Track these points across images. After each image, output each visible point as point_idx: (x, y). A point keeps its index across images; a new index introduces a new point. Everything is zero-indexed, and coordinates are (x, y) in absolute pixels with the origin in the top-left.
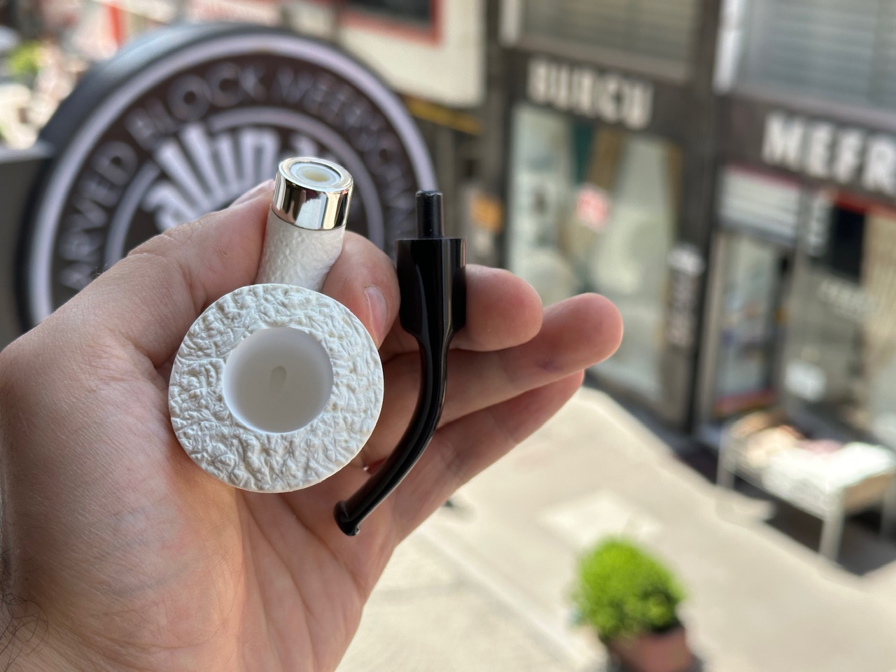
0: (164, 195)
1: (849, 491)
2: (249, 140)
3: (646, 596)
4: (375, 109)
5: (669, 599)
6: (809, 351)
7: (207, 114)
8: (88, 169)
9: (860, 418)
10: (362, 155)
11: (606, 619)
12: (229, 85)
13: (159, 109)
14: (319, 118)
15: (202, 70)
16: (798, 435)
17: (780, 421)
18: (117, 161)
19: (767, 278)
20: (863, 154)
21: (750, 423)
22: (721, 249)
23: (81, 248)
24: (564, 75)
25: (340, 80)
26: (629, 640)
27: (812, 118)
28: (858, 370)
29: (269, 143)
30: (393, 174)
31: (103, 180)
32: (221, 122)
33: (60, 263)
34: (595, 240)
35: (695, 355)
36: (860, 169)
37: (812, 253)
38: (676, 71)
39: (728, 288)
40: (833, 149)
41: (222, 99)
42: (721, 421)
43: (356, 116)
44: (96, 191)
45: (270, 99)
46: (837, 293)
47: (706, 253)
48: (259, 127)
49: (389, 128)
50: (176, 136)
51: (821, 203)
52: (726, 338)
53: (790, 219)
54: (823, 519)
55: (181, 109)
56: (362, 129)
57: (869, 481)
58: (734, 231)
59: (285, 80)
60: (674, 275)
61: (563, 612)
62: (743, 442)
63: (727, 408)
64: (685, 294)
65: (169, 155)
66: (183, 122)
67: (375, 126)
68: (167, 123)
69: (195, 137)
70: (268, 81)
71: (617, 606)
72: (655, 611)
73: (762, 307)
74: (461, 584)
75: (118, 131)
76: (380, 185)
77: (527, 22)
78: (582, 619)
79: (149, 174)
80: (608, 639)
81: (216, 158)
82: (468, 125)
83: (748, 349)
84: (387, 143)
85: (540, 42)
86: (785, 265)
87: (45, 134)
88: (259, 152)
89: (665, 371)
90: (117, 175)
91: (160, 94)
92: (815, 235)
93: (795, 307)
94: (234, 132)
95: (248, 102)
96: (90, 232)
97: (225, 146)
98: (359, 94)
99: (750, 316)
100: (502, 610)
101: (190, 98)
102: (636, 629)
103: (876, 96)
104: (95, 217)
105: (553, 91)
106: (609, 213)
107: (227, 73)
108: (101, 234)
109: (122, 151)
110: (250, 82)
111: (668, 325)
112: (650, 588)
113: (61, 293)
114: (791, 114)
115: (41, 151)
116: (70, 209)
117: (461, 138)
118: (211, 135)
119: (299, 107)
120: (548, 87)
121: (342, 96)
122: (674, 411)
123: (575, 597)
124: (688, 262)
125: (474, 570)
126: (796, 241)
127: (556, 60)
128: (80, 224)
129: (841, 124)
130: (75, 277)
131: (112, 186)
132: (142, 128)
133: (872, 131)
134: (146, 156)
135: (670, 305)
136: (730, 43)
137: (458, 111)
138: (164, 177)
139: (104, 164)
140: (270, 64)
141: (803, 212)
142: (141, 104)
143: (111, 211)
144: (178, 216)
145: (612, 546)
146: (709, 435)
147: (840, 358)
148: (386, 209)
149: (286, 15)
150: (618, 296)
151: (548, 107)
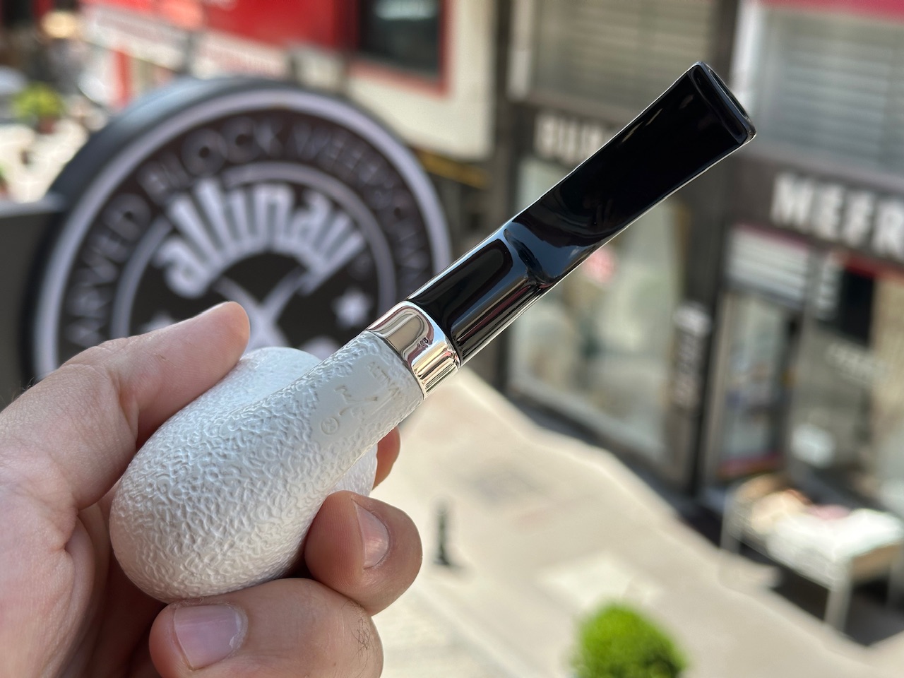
0: (176, 251)
1: (857, 560)
2: (263, 196)
3: (647, 664)
4: (390, 167)
5: (671, 668)
6: (817, 413)
7: (221, 169)
8: (99, 223)
9: (867, 484)
10: (376, 213)
12: (245, 141)
13: (173, 163)
14: (334, 174)
15: (218, 125)
16: (805, 499)
17: (786, 485)
18: (129, 216)
19: (773, 342)
20: (873, 219)
21: (755, 487)
22: (728, 308)
23: (89, 303)
24: (572, 132)
25: (356, 137)
27: (823, 179)
28: (865, 435)
29: (282, 198)
30: (406, 233)
31: (114, 236)
32: (235, 177)
33: (68, 319)
34: (599, 297)
35: (700, 416)
36: (871, 233)
37: (820, 316)
39: (735, 348)
40: (843, 212)
41: (237, 153)
42: (727, 483)
43: (371, 173)
45: (285, 154)
46: (847, 357)
47: (713, 310)
48: (273, 182)
49: (403, 186)
50: (189, 191)
51: (830, 267)
52: (732, 400)
53: (798, 281)
54: (829, 588)
55: (197, 163)
57: (879, 551)
58: (742, 291)
59: (303, 139)
60: (680, 334)
62: (748, 507)
63: (732, 471)
64: (691, 353)
65: (182, 211)
66: (198, 177)
67: (390, 183)
69: (208, 192)
70: (284, 137)
71: (617, 673)
73: (769, 370)
74: (457, 647)
75: (131, 185)
76: (393, 243)
77: (537, 76)
79: (161, 229)
81: (229, 214)
82: (474, 178)
83: (754, 411)
84: (401, 202)
85: (549, 96)
86: (793, 327)
87: (57, 186)
88: (272, 208)
89: (669, 432)
90: (128, 229)
91: (175, 150)
92: (824, 297)
93: (804, 371)
94: (248, 187)
95: (262, 158)
96: (99, 287)
97: (238, 201)
98: (374, 152)
99: (757, 379)
101: (205, 153)
103: (887, 159)
104: (104, 272)
105: (560, 145)
106: (615, 270)
107: (241, 129)
108: (110, 289)
109: (135, 205)
110: (266, 138)
111: (672, 385)
112: (651, 656)
113: (67, 349)
114: (801, 174)
115: (51, 205)
116: (80, 263)
117: (467, 191)
118: (225, 190)
119: (314, 163)
120: (556, 140)
121: (358, 154)
122: (678, 472)
123: (574, 663)
124: (694, 320)
125: (472, 633)
126: (804, 303)
127: (564, 115)
128: (89, 279)
129: (852, 186)
130: (83, 333)
131: (124, 242)
132: (156, 182)
133: (883, 194)
134: (158, 210)
135: (675, 364)
137: (465, 164)
138: (176, 232)
139: (117, 218)
140: (286, 120)
141: (812, 275)
142: (156, 158)
143: (120, 266)
144: (189, 272)
145: (613, 612)
146: (713, 498)
147: (848, 423)
148: (399, 269)
149: (294, 66)
150: (622, 354)
151: (556, 162)
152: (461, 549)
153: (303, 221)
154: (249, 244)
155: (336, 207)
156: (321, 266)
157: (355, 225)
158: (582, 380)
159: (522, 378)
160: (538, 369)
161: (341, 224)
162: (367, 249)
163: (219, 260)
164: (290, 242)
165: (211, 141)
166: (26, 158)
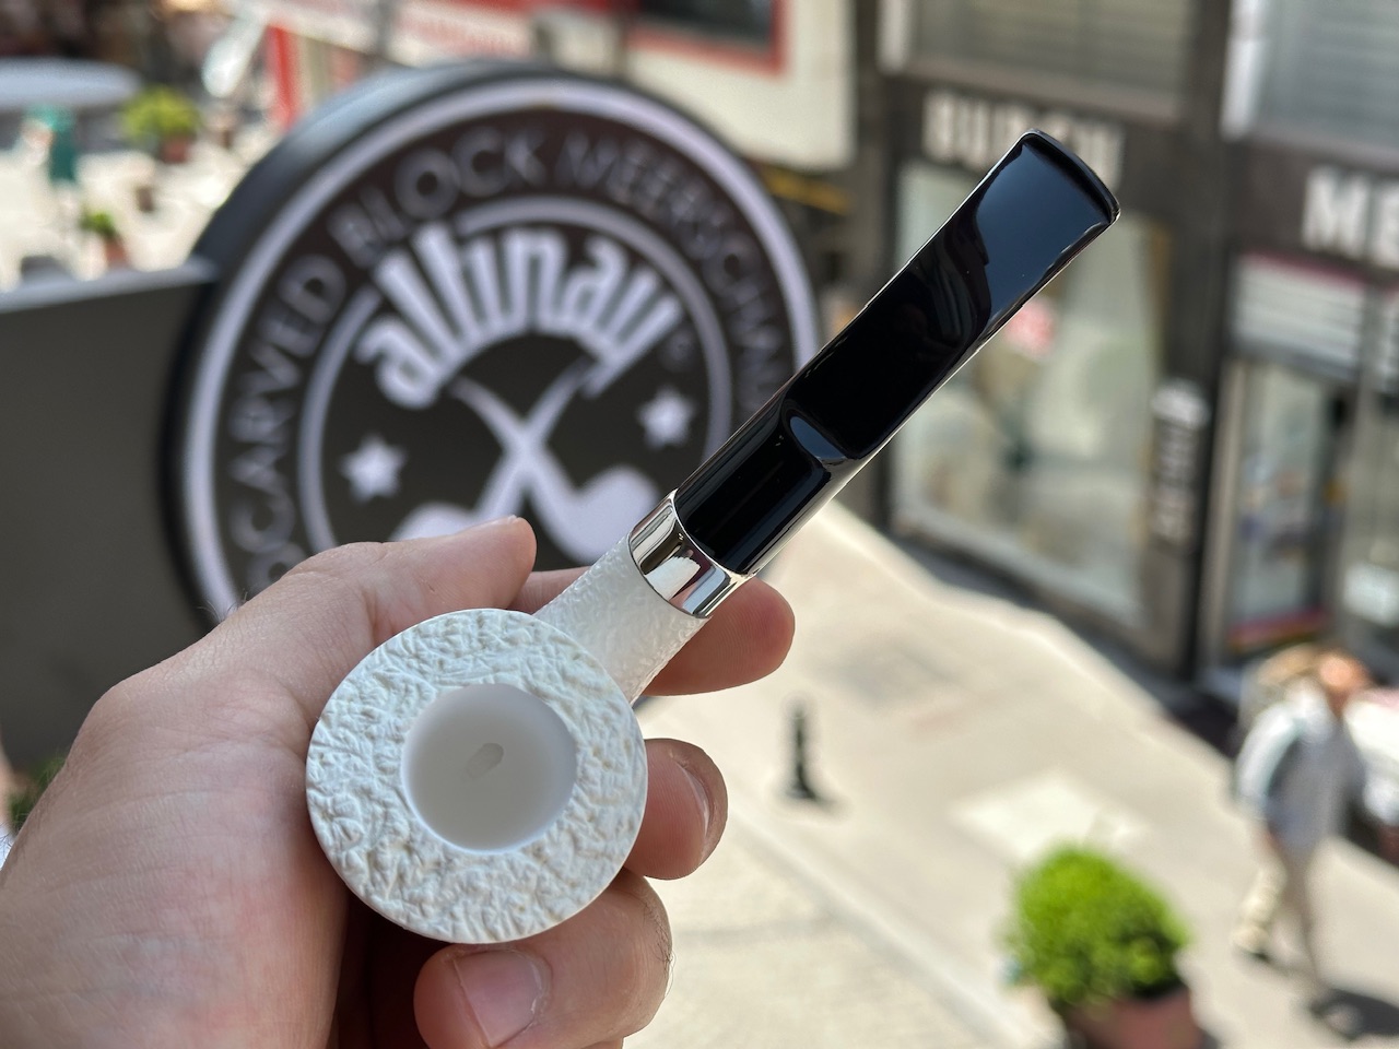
0: (389, 336)
2: (519, 247)
3: (1125, 939)
4: (718, 193)
5: (1163, 944)
6: (1381, 547)
7: (453, 209)
8: (270, 297)
10: (696, 266)
11: (1062, 974)
12: (488, 162)
13: (379, 204)
14: (630, 212)
15: (446, 139)
18: (315, 287)
19: (1311, 432)
22: (1235, 388)
23: (260, 423)
24: (980, 117)
25: (663, 149)
26: (1098, 1009)
27: (1382, 175)
29: (551, 250)
30: (746, 295)
31: (294, 318)
32: (475, 221)
33: (228, 448)
34: (1031, 375)
35: (1197, 554)
37: (1384, 388)
38: (1161, 107)
39: (1249, 450)
41: (476, 183)
42: (1241, 660)
43: (687, 205)
44: (283, 333)
45: (553, 184)
47: (1213, 395)
48: (535, 226)
49: (741, 223)
50: (406, 246)
52: (1246, 528)
53: (1349, 337)
55: (414, 203)
56: (696, 227)
58: (1257, 357)
59: (576, 149)
60: (1162, 427)
61: (995, 964)
63: (1249, 639)
64: (1179, 458)
65: (396, 276)
66: (419, 222)
67: (718, 219)
68: (394, 227)
69: (434, 244)
70: (548, 154)
71: (1080, 954)
72: (1140, 963)
73: (1304, 478)
74: (829, 919)
75: (317, 238)
76: (726, 315)
77: (920, 36)
78: (1022, 975)
79: (365, 304)
80: (1064, 1007)
81: (468, 277)
82: (829, 199)
83: (1283, 544)
84: (737, 247)
85: (941, 66)
86: (1340, 410)
87: (204, 246)
88: (534, 265)
89: (1148, 582)
90: (316, 309)
91: (381, 179)
92: (1390, 361)
93: (1356, 477)
94: (496, 235)
95: (519, 189)
96: (273, 397)
97: (481, 256)
98: (693, 169)
99: (1285, 493)
100: (897, 961)
101: (428, 184)
102: (1111, 991)
104: (282, 374)
105: (964, 143)
106: (1053, 333)
107: (485, 142)
108: (292, 400)
109: (323, 270)
110: (521, 157)
111: (1151, 508)
112: (1132, 928)
114: (1346, 169)
115: (198, 272)
116: (244, 362)
117: (818, 219)
118: (461, 242)
119: (597, 195)
120: (956, 136)
121: (666, 174)
122: (1163, 644)
123: (1011, 940)
124: (1183, 407)
125: (850, 898)
126: (1359, 371)
127: (966, 93)
128: (260, 384)
130: (251, 469)
131: (309, 325)
132: (353, 233)
134: (359, 277)
135: (1155, 477)
136: (1246, 59)
137: (813, 177)
138: (388, 309)
139: (295, 292)
140: (552, 126)
141: (1370, 324)
142: (350, 197)
143: (306, 365)
144: (409, 371)
145: (1068, 859)
146: (1221, 682)
148: (736, 352)
149: (543, 38)
150: (1069, 463)
151: (956, 167)
152: (828, 772)
153: (580, 282)
154: (501, 325)
155: (635, 260)
156: (615, 354)
157: (666, 286)
158: (1008, 506)
159: (913, 506)
160: (938, 494)
161: (644, 285)
162: (686, 321)
163: (455, 353)
164: (562, 319)
165: (435, 164)
166: (146, 202)
